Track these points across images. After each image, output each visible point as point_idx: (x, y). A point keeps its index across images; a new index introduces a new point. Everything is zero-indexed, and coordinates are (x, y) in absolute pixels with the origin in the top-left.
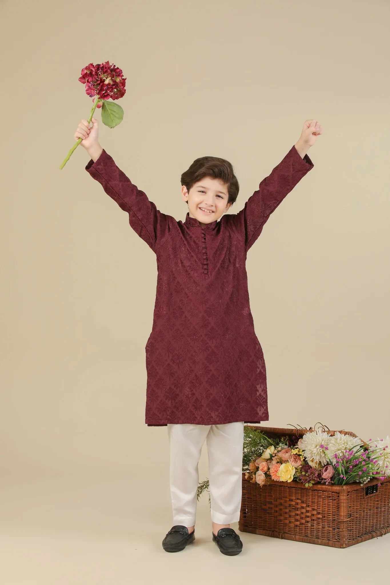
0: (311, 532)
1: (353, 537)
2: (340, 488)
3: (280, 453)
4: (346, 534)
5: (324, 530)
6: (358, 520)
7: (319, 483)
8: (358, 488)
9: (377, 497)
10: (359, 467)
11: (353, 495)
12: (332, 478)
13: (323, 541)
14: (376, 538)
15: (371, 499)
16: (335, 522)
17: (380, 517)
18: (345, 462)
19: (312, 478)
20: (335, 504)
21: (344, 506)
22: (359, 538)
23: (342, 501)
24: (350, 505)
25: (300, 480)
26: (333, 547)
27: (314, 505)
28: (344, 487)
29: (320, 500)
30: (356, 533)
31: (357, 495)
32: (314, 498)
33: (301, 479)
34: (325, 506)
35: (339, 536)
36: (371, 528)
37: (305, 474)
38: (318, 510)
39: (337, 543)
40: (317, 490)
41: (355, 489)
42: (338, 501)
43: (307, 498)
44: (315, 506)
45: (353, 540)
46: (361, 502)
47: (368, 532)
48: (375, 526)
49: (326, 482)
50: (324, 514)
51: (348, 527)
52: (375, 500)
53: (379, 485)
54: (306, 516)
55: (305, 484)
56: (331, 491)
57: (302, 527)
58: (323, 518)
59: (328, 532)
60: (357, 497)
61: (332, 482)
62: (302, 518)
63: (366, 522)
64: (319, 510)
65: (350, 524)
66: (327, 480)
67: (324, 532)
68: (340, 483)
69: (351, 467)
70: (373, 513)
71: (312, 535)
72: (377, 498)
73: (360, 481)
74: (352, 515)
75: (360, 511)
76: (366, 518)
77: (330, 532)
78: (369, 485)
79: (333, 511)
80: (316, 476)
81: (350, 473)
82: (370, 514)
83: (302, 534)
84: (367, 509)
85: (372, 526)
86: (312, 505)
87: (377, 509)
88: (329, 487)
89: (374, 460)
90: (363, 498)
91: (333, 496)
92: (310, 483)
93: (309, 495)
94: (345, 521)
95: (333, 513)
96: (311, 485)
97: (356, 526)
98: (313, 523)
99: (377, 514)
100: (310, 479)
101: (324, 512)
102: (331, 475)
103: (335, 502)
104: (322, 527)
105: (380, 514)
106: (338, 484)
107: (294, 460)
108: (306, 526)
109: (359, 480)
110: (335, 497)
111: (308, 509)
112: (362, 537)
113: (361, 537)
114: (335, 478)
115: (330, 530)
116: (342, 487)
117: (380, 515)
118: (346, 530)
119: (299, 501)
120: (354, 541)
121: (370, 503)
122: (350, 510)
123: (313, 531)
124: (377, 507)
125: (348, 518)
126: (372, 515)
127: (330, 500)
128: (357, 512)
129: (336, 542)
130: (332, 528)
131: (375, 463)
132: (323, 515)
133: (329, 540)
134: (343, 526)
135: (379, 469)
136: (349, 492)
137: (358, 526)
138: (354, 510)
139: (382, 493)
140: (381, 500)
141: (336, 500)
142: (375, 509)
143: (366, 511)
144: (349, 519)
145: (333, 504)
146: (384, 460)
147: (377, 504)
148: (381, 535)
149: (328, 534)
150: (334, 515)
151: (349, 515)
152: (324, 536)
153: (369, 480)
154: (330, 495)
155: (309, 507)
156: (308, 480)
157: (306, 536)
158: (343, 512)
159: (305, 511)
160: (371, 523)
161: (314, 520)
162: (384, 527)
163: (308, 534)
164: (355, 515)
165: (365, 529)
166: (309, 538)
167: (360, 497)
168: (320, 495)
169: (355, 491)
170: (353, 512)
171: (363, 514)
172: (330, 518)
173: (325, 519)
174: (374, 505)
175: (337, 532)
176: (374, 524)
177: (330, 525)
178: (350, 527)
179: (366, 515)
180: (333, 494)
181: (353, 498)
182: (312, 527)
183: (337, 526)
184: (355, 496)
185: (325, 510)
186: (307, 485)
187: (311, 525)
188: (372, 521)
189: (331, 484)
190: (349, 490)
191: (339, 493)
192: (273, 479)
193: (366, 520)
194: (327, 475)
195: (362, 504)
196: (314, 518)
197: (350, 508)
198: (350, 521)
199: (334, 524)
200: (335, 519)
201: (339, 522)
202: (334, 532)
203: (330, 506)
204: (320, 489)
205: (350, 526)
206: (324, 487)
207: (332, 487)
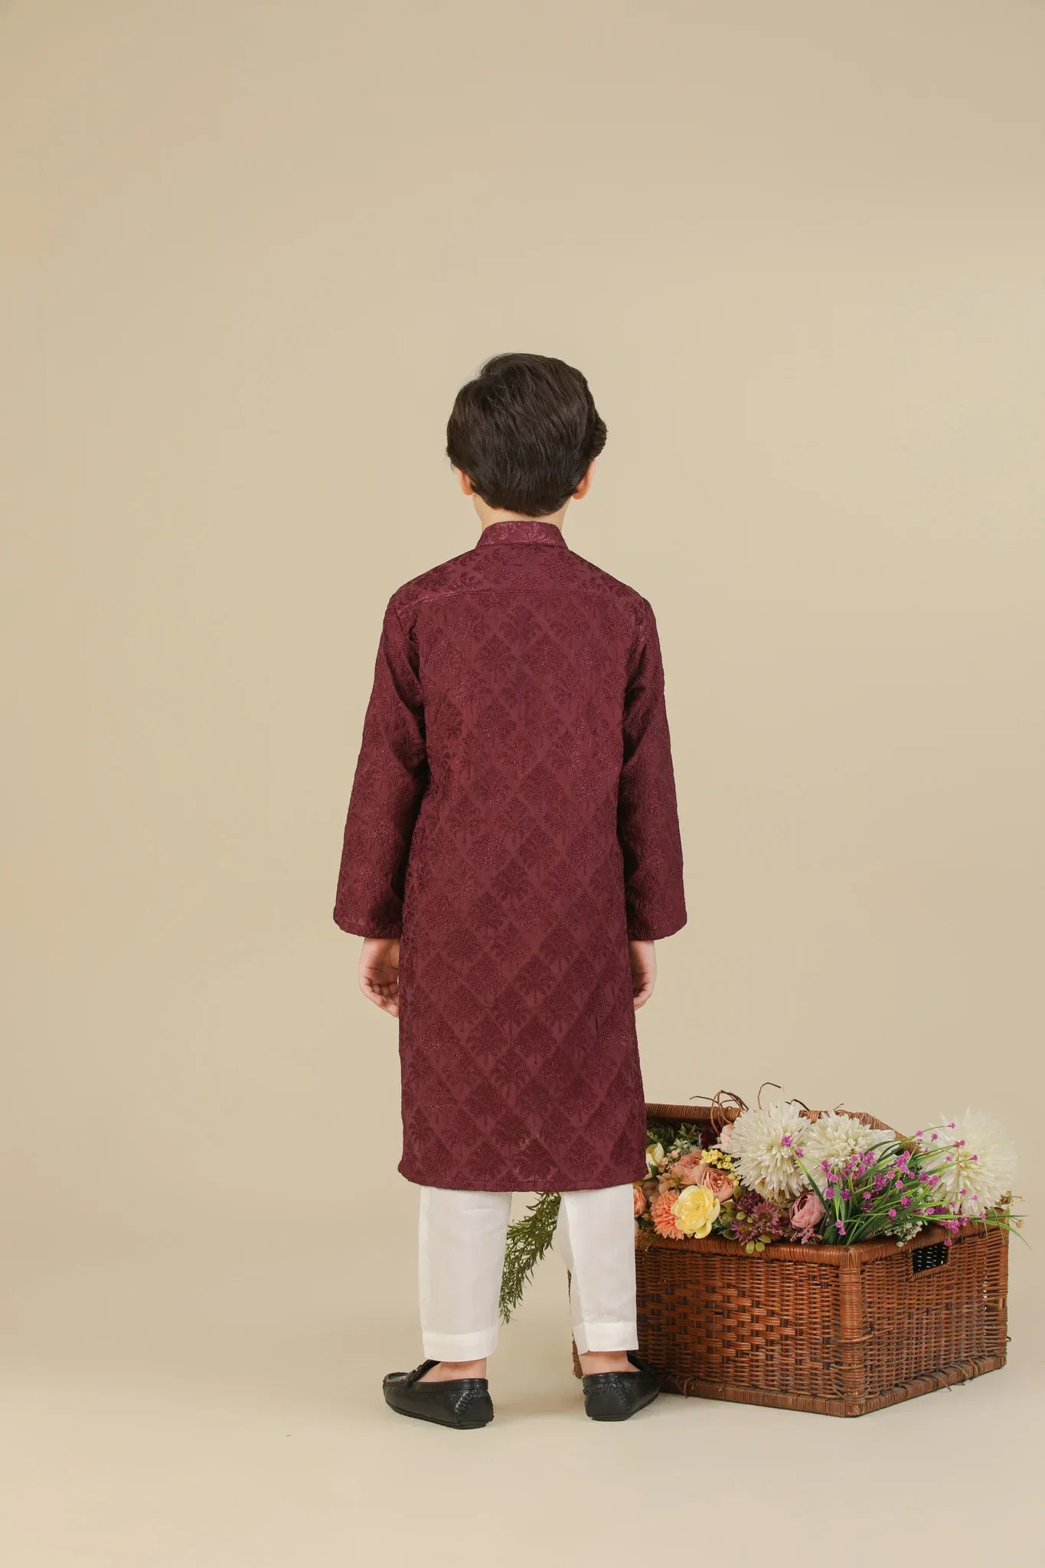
0: (768, 1376)
1: (879, 1387)
2: (841, 1253)
3: (676, 1164)
4: (859, 1377)
5: (801, 1370)
6: (894, 1341)
7: (783, 1241)
8: (891, 1251)
9: (947, 1276)
10: (891, 1197)
11: (879, 1271)
12: (818, 1227)
13: (800, 1398)
14: (946, 1389)
15: (928, 1282)
16: (829, 1346)
17: (957, 1331)
18: (851, 1184)
19: (764, 1230)
20: (828, 1297)
21: (851, 1302)
22: (898, 1389)
23: (847, 1289)
24: (869, 1300)
25: (733, 1233)
26: (827, 1414)
27: (773, 1301)
28: (852, 1251)
29: (789, 1287)
30: (887, 1376)
31: (889, 1270)
32: (773, 1283)
33: (736, 1231)
34: (801, 1302)
35: (841, 1383)
36: (932, 1362)
37: (746, 1219)
38: (782, 1315)
39: (836, 1403)
40: (779, 1260)
41: (884, 1256)
42: (836, 1288)
43: (753, 1283)
44: (775, 1304)
45: (881, 1393)
46: (902, 1290)
47: (923, 1372)
48: (945, 1355)
49: (802, 1238)
50: (801, 1325)
51: (865, 1360)
52: (940, 1283)
53: (949, 1242)
54: (752, 1330)
55: (746, 1244)
56: (818, 1262)
57: (742, 1362)
58: (796, 1335)
59: (811, 1374)
60: (888, 1277)
61: (820, 1236)
62: (741, 1338)
63: (916, 1344)
64: (787, 1315)
65: (871, 1350)
66: (805, 1231)
67: (801, 1375)
68: (840, 1241)
69: (868, 1196)
70: (936, 1321)
71: (769, 1383)
72: (947, 1280)
73: (895, 1232)
74: (876, 1327)
75: (899, 1314)
76: (917, 1333)
77: (816, 1374)
78: (924, 1243)
79: (823, 1317)
80: (775, 1223)
81: (866, 1213)
82: (927, 1324)
83: (742, 1381)
84: (918, 1309)
85: (935, 1356)
86: (766, 1300)
87: (947, 1309)
88: (812, 1252)
89: (931, 1177)
90: (907, 1280)
91: (824, 1275)
92: (760, 1241)
93: (759, 1276)
94: (857, 1343)
95: (824, 1321)
96: (760, 1248)
97: (888, 1358)
98: (772, 1351)
99: (947, 1323)
100: (759, 1231)
101: (801, 1319)
102: (814, 1218)
103: (828, 1292)
104: (796, 1360)
105: (957, 1322)
106: (835, 1243)
107: (713, 1183)
108: (752, 1360)
109: (893, 1231)
110: (827, 1279)
111: (757, 1312)
112: (906, 1386)
113: (902, 1387)
114: (825, 1228)
115: (816, 1369)
116: (847, 1250)
117: (957, 1327)
118: (859, 1366)
119: (733, 1292)
120: (883, 1399)
121: (928, 1293)
122: (870, 1313)
123: (773, 1371)
124: (947, 1304)
125: (864, 1335)
126: (933, 1326)
127: (815, 1287)
128: (889, 1319)
129: (833, 1402)
130: (824, 1363)
131: (931, 1183)
132: (798, 1328)
133: (815, 1396)
134: (853, 1356)
135: (947, 1199)
136: (865, 1264)
137: (895, 1357)
138: (883, 1312)
139: (959, 1266)
140: (957, 1284)
141: (831, 1285)
142: (940, 1309)
143: (915, 1317)
144: (867, 1337)
145: (823, 1297)
146: (959, 1175)
147: (946, 1295)
148: (962, 1380)
149: (811, 1379)
150: (828, 1327)
151: (866, 1327)
152: (802, 1385)
153: (920, 1229)
154: (814, 1272)
155: (760, 1306)
156: (753, 1234)
157: (753, 1385)
158: (851, 1318)
159: (750, 1318)
160: (933, 1349)
161: (772, 1343)
162: (969, 1359)
163: (758, 1381)
164: (886, 1327)
165: (915, 1363)
166: (762, 1392)
167: (899, 1276)
168: (789, 1274)
169: (881, 1259)
170: (879, 1319)
171: (909, 1323)
172: (815, 1335)
173: (802, 1340)
174: (937, 1297)
175: (835, 1373)
176: (940, 1351)
177: (815, 1354)
178: (871, 1360)
179: (915, 1326)
180: (824, 1270)
181: (878, 1281)
182: (770, 1362)
183: (835, 1357)
184: (883, 1274)
185: (801, 1314)
186: (750, 1248)
187: (767, 1355)
188: (935, 1342)
189: (816, 1243)
190: (866, 1258)
191: (837, 1267)
192: (658, 1233)
193: (917, 1339)
194: (804, 1218)
195: (902, 1297)
196: (774, 1336)
197: (870, 1307)
198: (871, 1344)
199: (826, 1351)
200: (830, 1338)
201: (840, 1346)
202: (828, 1375)
203: (815, 1303)
204: (789, 1257)
205: (871, 1355)
206: (798, 1250)
207: (818, 1250)
